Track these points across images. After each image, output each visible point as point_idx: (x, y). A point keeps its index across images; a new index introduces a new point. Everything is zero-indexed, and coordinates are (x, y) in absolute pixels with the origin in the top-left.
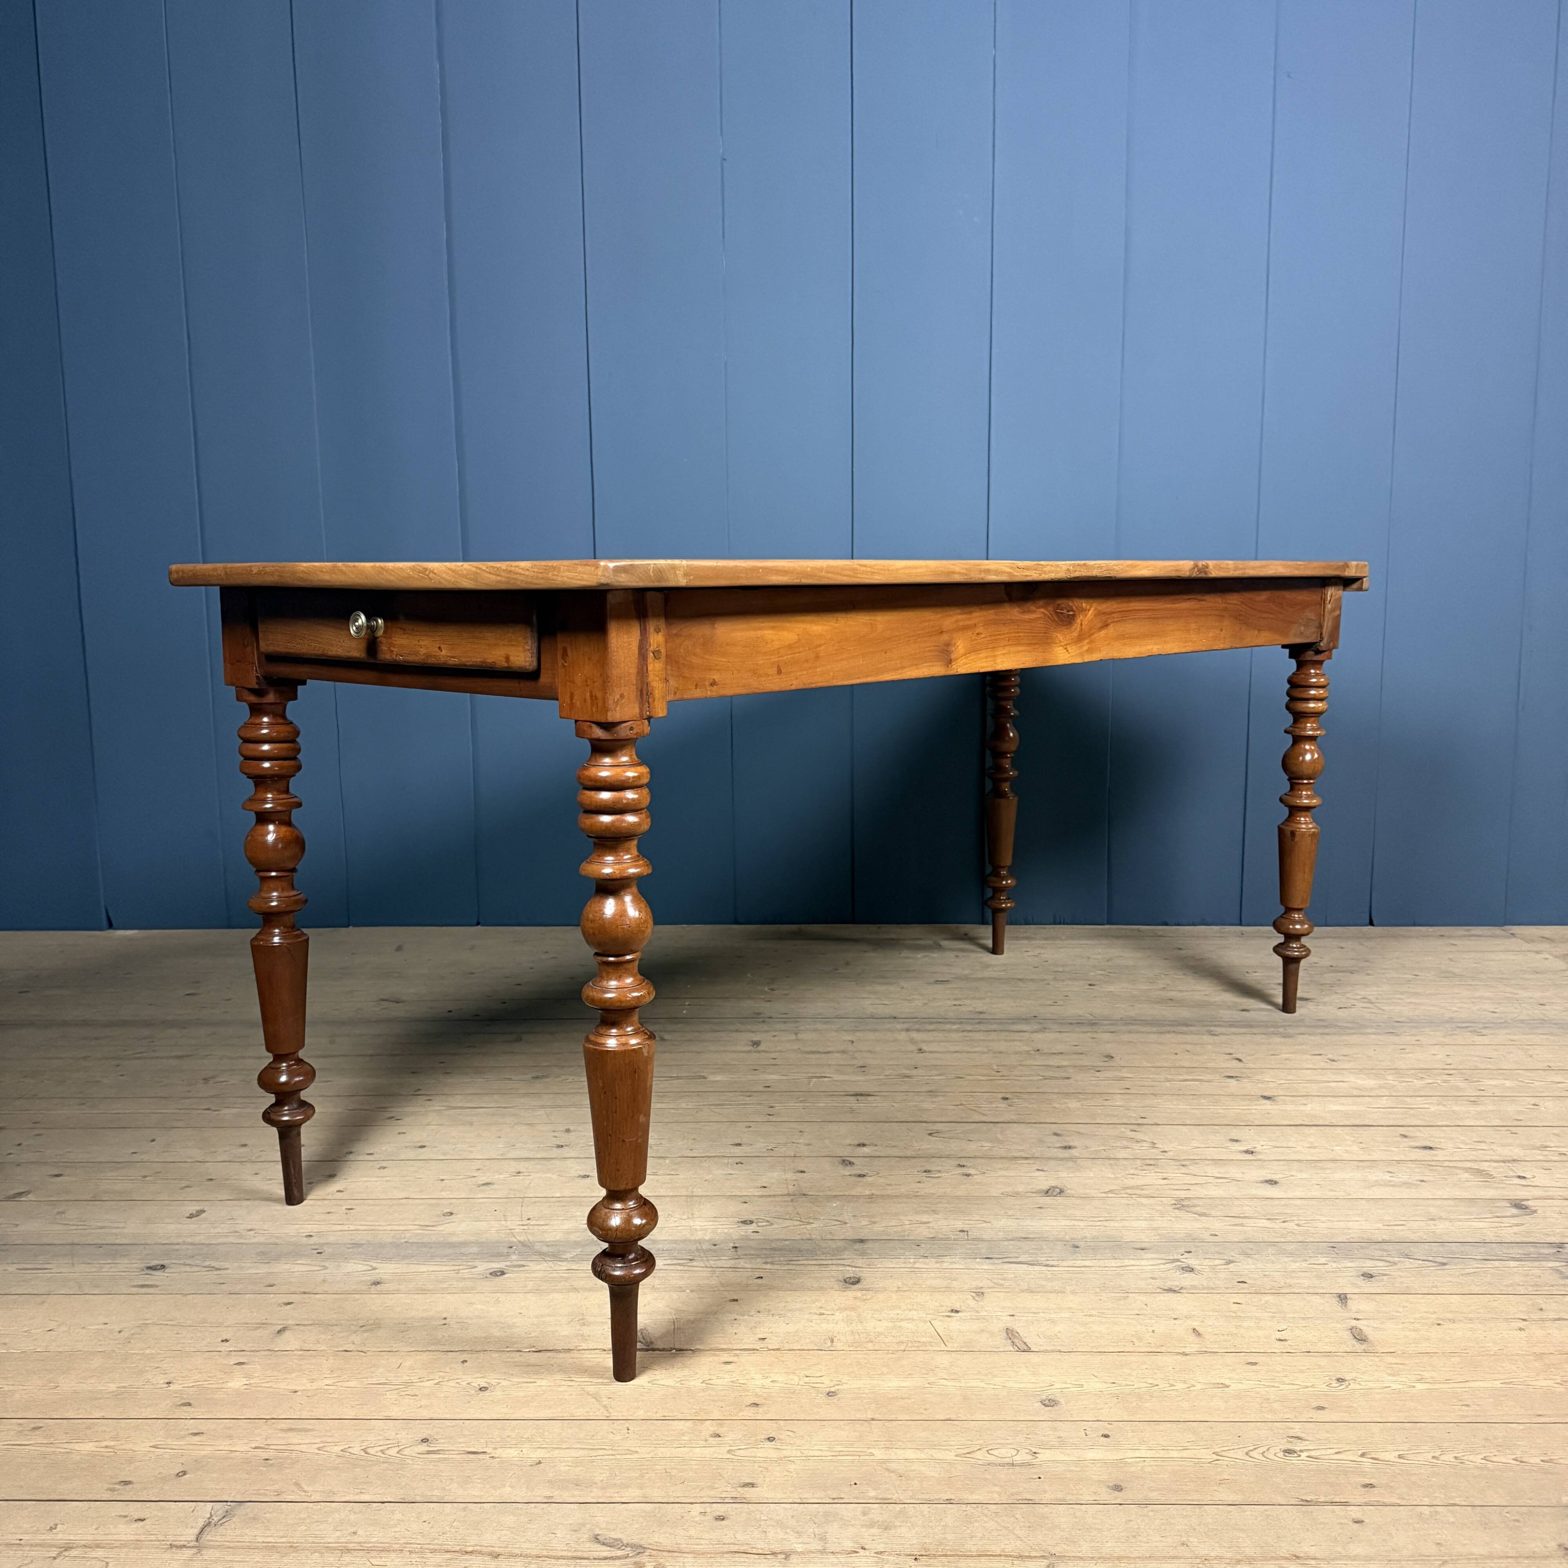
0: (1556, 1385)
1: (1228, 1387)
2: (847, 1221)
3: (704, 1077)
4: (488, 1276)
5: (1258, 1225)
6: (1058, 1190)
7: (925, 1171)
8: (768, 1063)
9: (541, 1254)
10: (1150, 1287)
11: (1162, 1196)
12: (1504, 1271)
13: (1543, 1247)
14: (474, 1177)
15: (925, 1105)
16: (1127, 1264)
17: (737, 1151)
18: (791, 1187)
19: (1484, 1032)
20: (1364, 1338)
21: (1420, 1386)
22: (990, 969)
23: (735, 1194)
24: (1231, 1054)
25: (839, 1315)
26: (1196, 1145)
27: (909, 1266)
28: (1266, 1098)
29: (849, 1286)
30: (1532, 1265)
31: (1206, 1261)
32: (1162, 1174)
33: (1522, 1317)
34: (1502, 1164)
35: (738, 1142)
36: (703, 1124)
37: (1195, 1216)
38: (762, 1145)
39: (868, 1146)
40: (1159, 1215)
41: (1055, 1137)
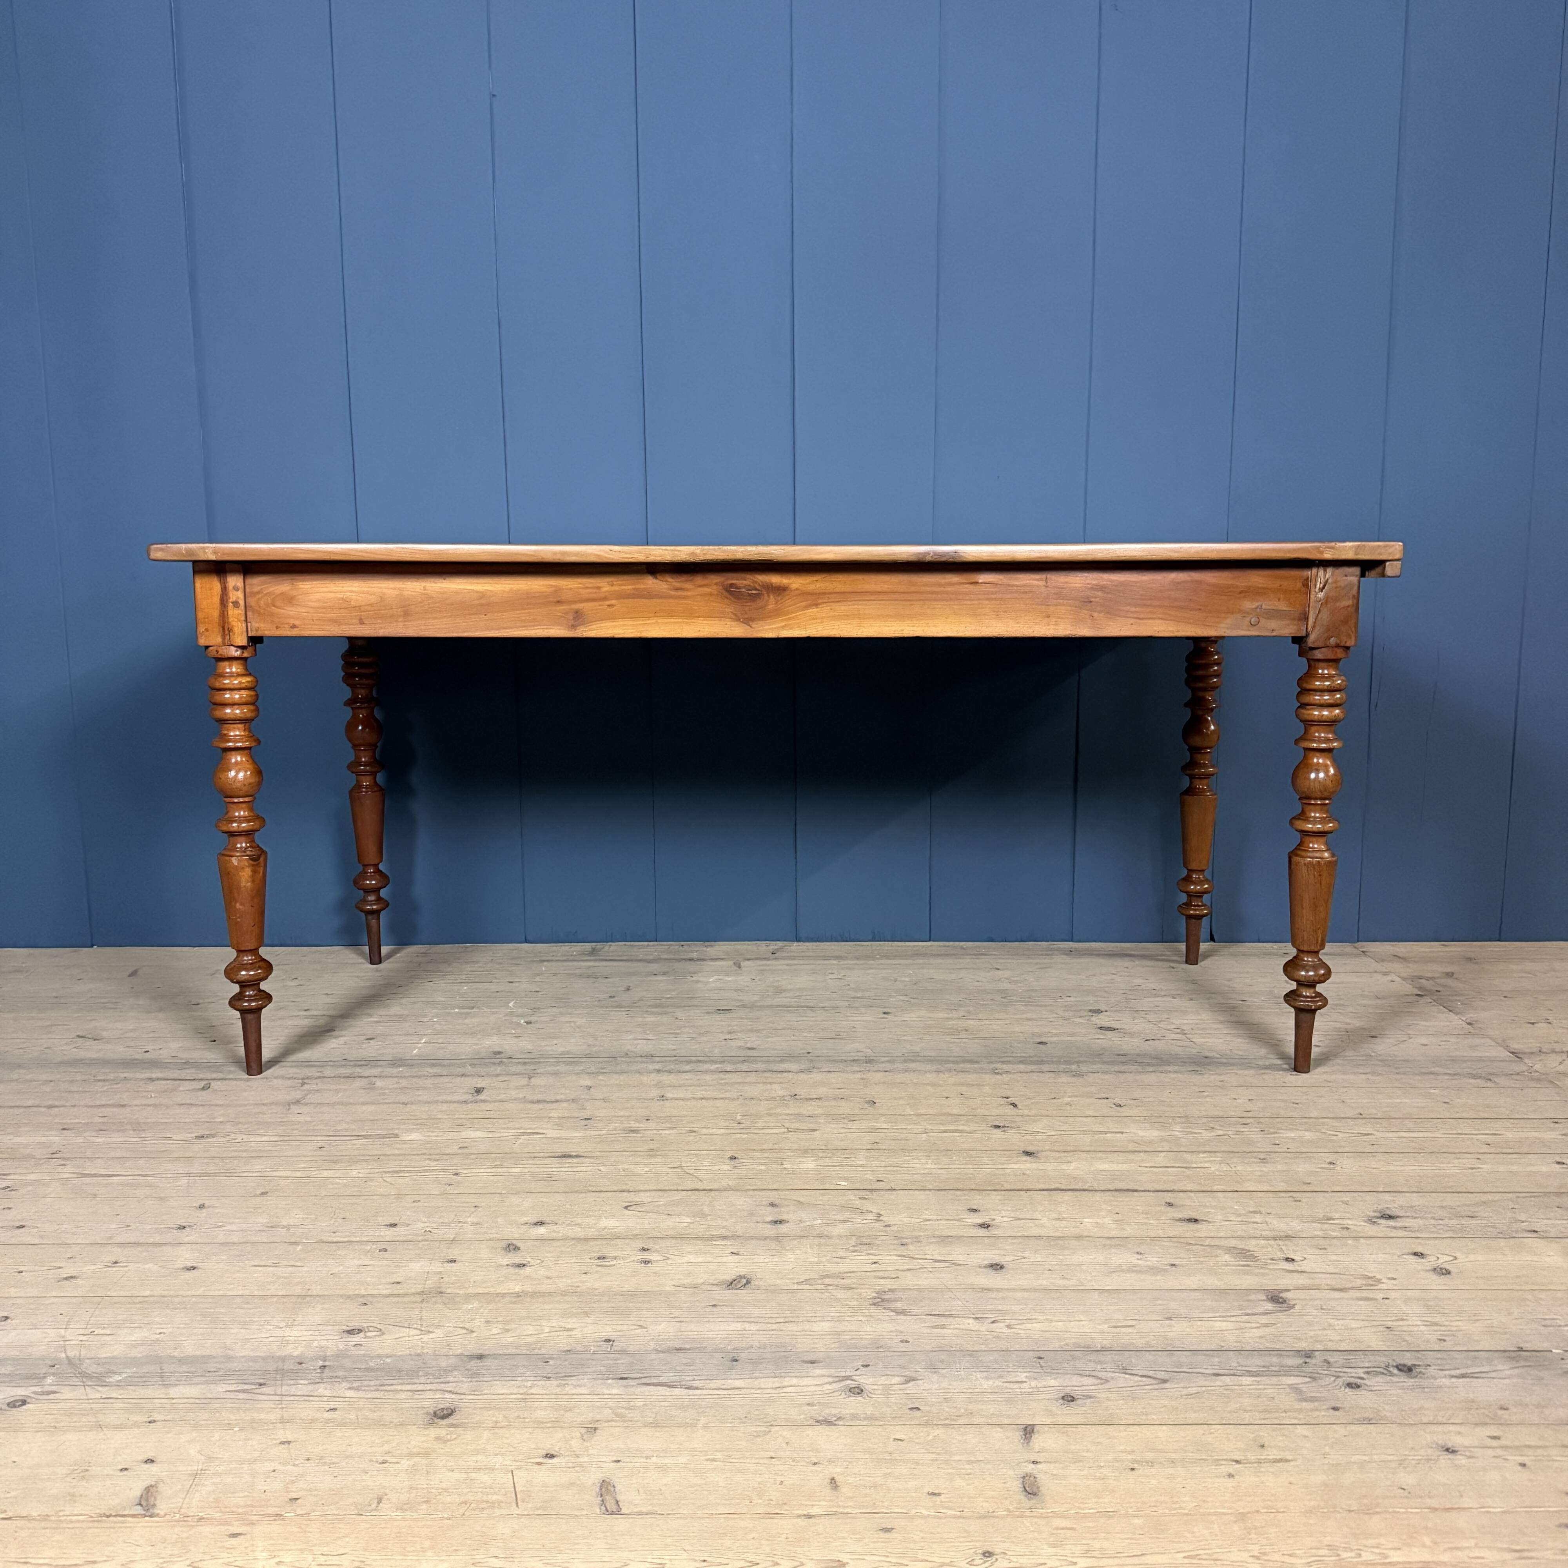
0: (1251, 1560)
2: (475, 1329)
3: (396, 1136)
4: (4, 1407)
5: (962, 1327)
6: (744, 1281)
7: (599, 1258)
8: (480, 1116)
9: (84, 1375)
10: (802, 1416)
11: (863, 1287)
12: (1232, 1390)
13: (1288, 1356)
14: (60, 1268)
15: (638, 1169)
16: (786, 1384)
17: (390, 1233)
18: (429, 1282)
20: (1035, 1490)
21: (1083, 1562)
22: (784, 994)
23: (357, 1292)
24: (1007, 1098)
25: (405, 1463)
26: (927, 1217)
27: (521, 1392)
28: (1028, 1154)
29: (436, 1420)
30: (1269, 1382)
31: (883, 1378)
32: (873, 1257)
33: (1237, 1458)
34: (1272, 1242)
35: (394, 1222)
36: (365, 1197)
37: (892, 1314)
38: (420, 1225)
39: (546, 1225)
40: (850, 1314)
41: (769, 1209)
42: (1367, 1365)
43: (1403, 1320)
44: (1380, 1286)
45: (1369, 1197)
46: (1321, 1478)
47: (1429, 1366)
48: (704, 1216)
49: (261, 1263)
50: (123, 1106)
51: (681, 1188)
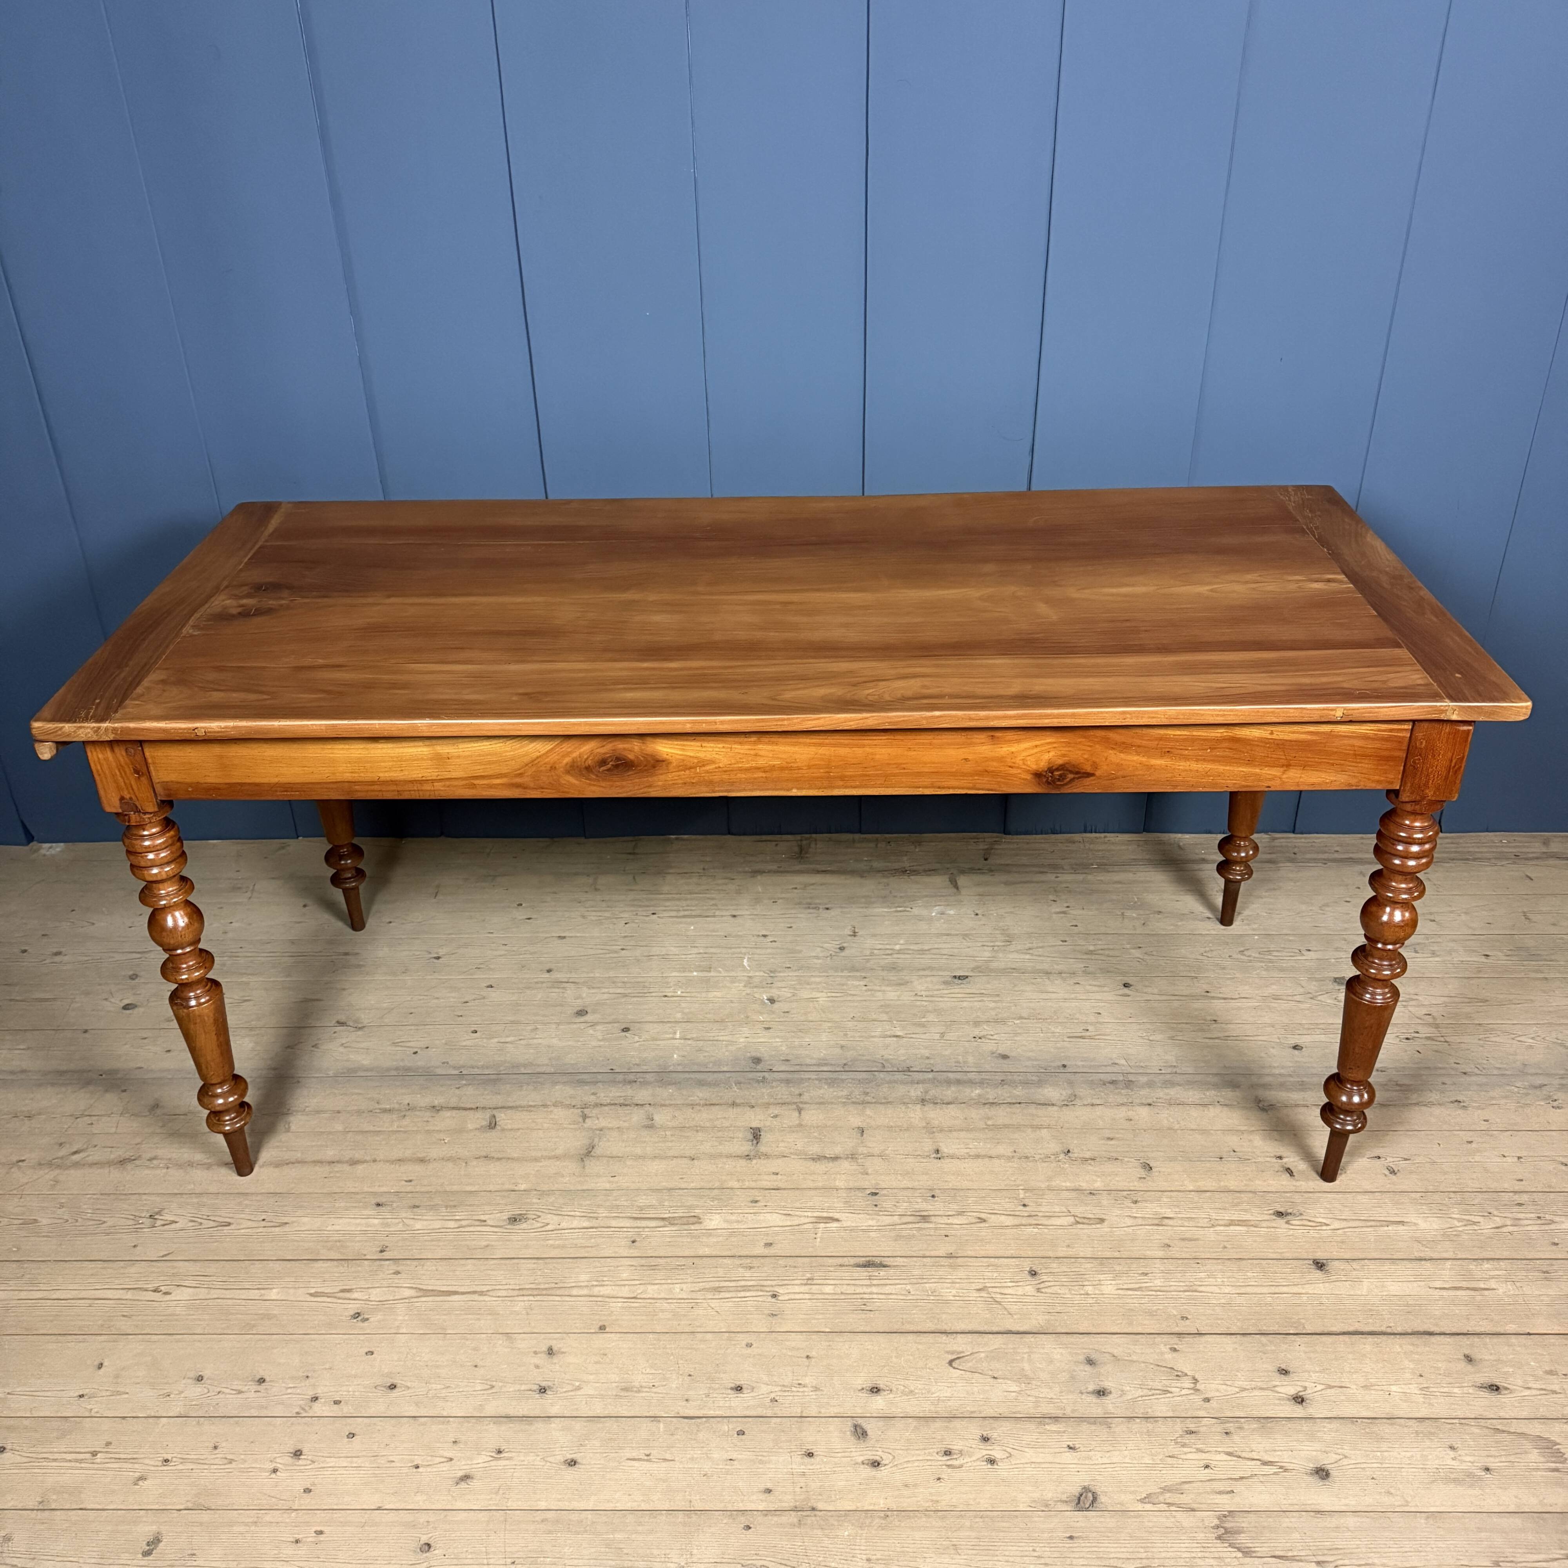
3: (698, 1219)
6: (1090, 1495)
7: (945, 1453)
8: (769, 1184)
11: (1204, 1507)
14: (450, 1459)
15: (944, 1290)
17: (739, 1403)
18: (798, 1490)
19: (1561, 1097)
23: (736, 1508)
24: (1280, 1158)
26: (1241, 1383)
28: (1320, 1265)
32: (1204, 1456)
35: (738, 1383)
36: (699, 1336)
37: (1240, 1555)
38: (764, 1389)
39: (882, 1393)
40: (1200, 1555)
41: (1088, 1368)
48: (1028, 1380)
49: (634, 1454)
50: (422, 1161)
51: (995, 1329)
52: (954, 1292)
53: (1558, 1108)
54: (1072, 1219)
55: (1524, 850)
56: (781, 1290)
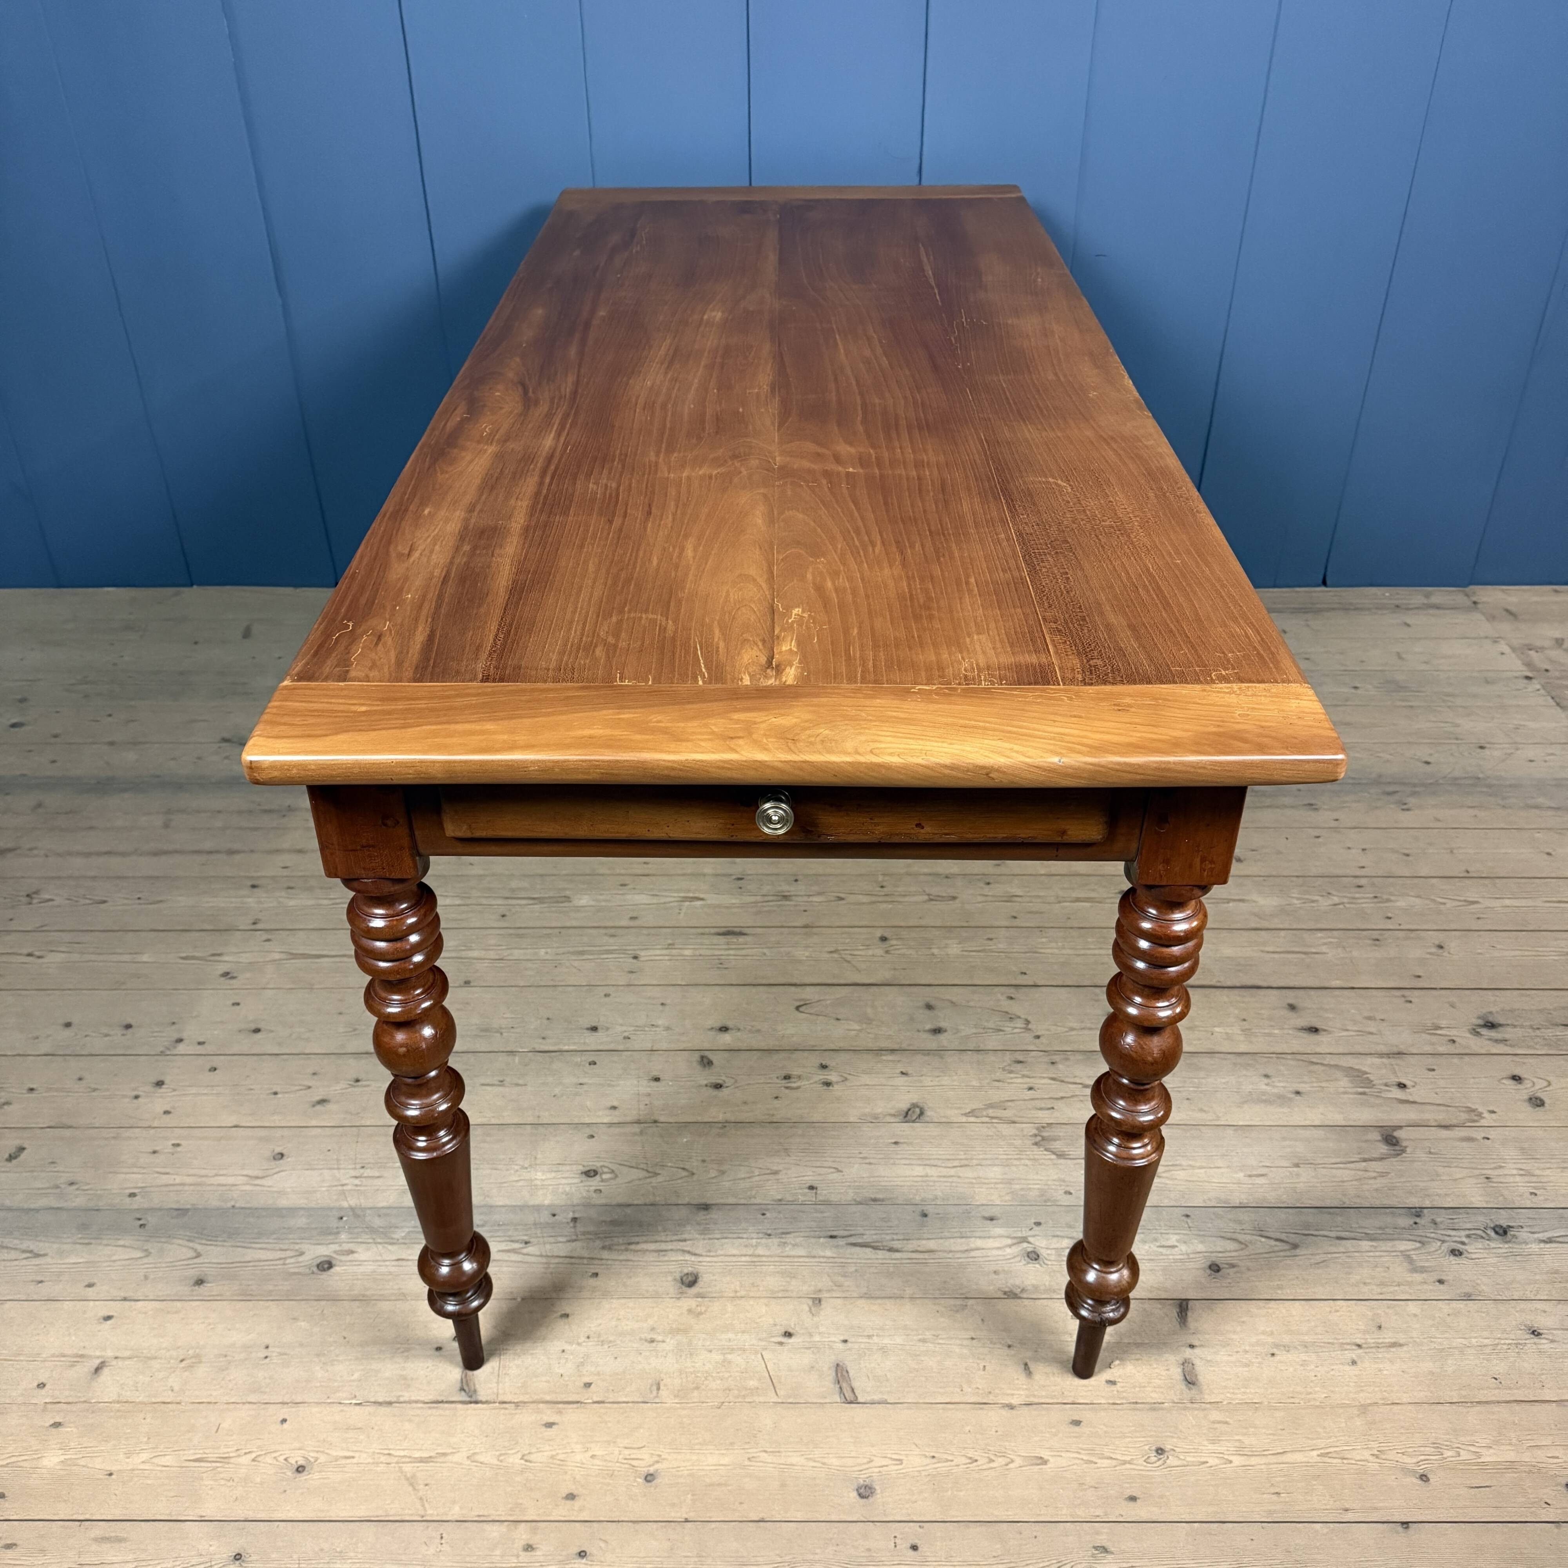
0: (1371, 1459)
1: (1045, 1462)
2: (695, 1171)
3: (568, 899)
4: (315, 1269)
6: (918, 1111)
7: (785, 1078)
8: (639, 872)
9: (371, 1230)
10: (991, 1287)
11: (1025, 1120)
12: (1354, 1258)
13: (1400, 1215)
14: (309, 1087)
15: (799, 952)
16: (973, 1246)
17: (592, 1041)
18: (643, 1107)
19: (1412, 801)
20: (1194, 1379)
21: (1237, 1460)
23: (582, 1121)
25: (670, 1343)
26: (1071, 1025)
27: (750, 1252)
29: (685, 1289)
30: (1384, 1248)
31: (1055, 1240)
32: (1028, 1080)
33: (1359, 1341)
34: (1385, 1060)
35: (594, 1024)
36: (560, 989)
37: (1053, 1157)
38: (619, 1029)
39: (729, 1031)
40: (1016, 1157)
41: (927, 1012)
42: (1468, 1226)
43: (1501, 1167)
44: (1483, 1122)
45: (1475, 996)
46: (1428, 1366)
47: (1522, 1227)
48: (869, 1021)
49: (488, 1081)
50: (300, 851)
51: (842, 982)
52: (807, 954)
53: (1408, 810)
54: (926, 897)
55: (1404, 602)
56: (642, 953)
